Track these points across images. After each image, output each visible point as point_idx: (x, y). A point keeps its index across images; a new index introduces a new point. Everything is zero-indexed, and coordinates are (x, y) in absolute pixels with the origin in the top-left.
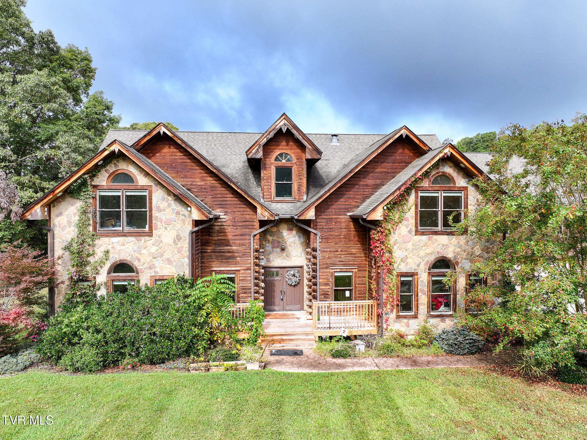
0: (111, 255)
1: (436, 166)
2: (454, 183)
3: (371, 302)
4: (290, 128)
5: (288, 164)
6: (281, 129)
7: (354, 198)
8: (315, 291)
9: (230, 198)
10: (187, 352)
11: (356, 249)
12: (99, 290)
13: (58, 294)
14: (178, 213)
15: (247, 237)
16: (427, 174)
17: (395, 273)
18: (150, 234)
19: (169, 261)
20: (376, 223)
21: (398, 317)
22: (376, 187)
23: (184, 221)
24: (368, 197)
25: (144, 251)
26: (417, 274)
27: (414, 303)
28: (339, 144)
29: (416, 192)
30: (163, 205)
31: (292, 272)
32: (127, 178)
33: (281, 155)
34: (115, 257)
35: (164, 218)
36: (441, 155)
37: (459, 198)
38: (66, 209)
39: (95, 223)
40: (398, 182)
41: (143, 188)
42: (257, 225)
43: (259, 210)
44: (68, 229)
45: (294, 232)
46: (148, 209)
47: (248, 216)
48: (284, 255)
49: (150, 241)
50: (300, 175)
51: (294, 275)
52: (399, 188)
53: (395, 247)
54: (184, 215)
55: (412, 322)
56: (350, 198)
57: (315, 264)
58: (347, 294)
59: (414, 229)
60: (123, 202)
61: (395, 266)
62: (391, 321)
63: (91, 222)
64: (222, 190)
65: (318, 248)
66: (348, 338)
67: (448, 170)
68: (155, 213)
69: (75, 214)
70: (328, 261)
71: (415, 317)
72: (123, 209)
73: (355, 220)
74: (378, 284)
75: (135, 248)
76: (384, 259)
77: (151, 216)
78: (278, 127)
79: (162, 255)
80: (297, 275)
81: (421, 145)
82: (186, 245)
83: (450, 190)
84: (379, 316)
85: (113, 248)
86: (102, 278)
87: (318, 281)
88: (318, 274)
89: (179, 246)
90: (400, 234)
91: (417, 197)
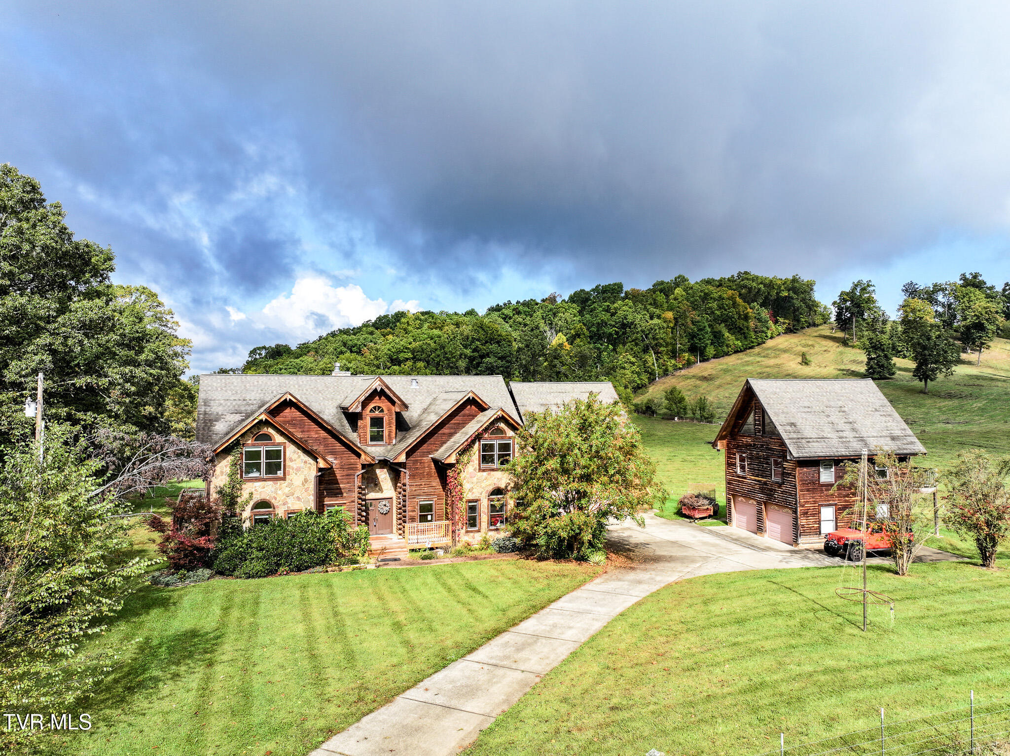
0: (254, 496)
1: (493, 423)
2: (506, 434)
3: (447, 522)
4: (384, 388)
5: (381, 415)
6: (376, 389)
7: (434, 444)
8: (405, 517)
9: (339, 447)
10: (323, 562)
11: (436, 482)
12: (244, 523)
13: (213, 527)
14: (305, 462)
15: (352, 477)
16: (486, 430)
17: (464, 500)
18: (284, 479)
19: (299, 499)
20: (451, 466)
21: (467, 532)
22: (451, 435)
23: (310, 468)
24: (445, 442)
25: (279, 492)
26: (480, 500)
27: (478, 521)
28: (418, 387)
29: (479, 441)
30: (295, 456)
31: (384, 503)
32: (268, 437)
33: (375, 408)
34: (257, 498)
35: (295, 467)
36: (495, 416)
37: (509, 444)
38: (220, 462)
39: (242, 472)
40: (466, 434)
41: (279, 444)
42: (360, 467)
43: (363, 456)
44: (221, 477)
45: (385, 470)
46: (282, 460)
47: (352, 461)
48: (377, 489)
49: (284, 484)
50: (390, 424)
51: (385, 505)
52: (467, 440)
53: (465, 481)
54: (310, 464)
55: (477, 535)
56: (431, 444)
57: (405, 496)
58: (429, 518)
59: (478, 467)
60: (263, 456)
61: (465, 495)
62: (461, 535)
63: (239, 471)
64: (332, 440)
65: (407, 483)
66: (431, 549)
67: (502, 425)
68: (288, 463)
69: (226, 466)
70: (415, 493)
71: (479, 531)
72: (263, 460)
73: (436, 461)
74: (452, 509)
75: (273, 489)
76: (457, 490)
77: (285, 466)
78: (374, 388)
79: (293, 494)
80: (387, 505)
81: (483, 405)
82: (312, 486)
83: (502, 438)
84: (453, 532)
85: (256, 490)
86: (247, 514)
87: (407, 508)
88: (407, 503)
89: (306, 487)
90: (468, 472)
91: (480, 445)
